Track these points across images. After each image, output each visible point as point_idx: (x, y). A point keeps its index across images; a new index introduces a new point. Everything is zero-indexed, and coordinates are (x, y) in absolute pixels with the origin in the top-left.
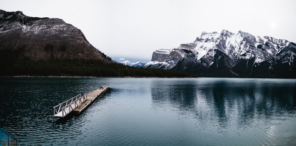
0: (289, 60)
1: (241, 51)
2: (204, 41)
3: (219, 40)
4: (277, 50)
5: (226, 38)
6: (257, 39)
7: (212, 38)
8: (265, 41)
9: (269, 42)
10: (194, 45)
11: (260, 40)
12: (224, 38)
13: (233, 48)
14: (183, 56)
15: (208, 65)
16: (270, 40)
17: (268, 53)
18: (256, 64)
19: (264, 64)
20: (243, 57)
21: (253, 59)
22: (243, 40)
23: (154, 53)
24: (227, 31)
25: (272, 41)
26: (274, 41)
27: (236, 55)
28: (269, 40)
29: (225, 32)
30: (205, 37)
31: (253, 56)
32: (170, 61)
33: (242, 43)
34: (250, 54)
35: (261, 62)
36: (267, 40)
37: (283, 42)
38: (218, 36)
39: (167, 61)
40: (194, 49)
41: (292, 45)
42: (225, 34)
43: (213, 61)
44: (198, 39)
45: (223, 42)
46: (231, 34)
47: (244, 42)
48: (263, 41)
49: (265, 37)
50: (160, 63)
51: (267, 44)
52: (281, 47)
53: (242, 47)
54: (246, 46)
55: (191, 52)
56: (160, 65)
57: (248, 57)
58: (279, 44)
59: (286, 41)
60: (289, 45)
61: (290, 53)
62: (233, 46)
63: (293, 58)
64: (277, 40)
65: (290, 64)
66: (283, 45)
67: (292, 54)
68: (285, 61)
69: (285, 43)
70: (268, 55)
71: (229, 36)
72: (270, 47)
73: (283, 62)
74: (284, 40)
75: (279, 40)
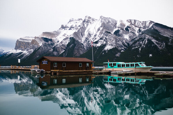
1: (95, 39)
2: (68, 29)
3: (79, 28)
4: (137, 34)
5: (87, 25)
6: (118, 25)
7: (76, 26)
8: (127, 24)
9: (130, 26)
10: (57, 33)
11: (121, 24)
12: (85, 25)
13: (90, 35)
14: (41, 44)
15: (58, 54)
16: (133, 23)
17: (124, 39)
18: (105, 51)
19: (114, 51)
20: (94, 45)
21: (103, 46)
22: (101, 27)
23: (18, 40)
24: (90, 18)
25: (134, 24)
26: (136, 24)
27: (90, 42)
28: (131, 24)
29: (87, 18)
30: (69, 25)
31: (105, 42)
32: (30, 50)
33: (99, 30)
34: (103, 41)
35: (110, 50)
36: (130, 23)
37: (147, 24)
38: (80, 23)
39: (27, 50)
40: (56, 38)
41: (154, 27)
42: (87, 21)
43: (64, 49)
44: (63, 27)
45: (83, 29)
46: (93, 20)
47: (101, 29)
48: (124, 25)
50: (22, 51)
51: (127, 29)
52: (143, 30)
53: (98, 34)
54: (101, 33)
55: (51, 40)
56: (21, 53)
57: (99, 45)
58: (142, 27)
59: (151, 22)
60: (152, 27)
61: (144, 37)
62: (90, 33)
63: (146, 42)
64: (141, 22)
65: (140, 49)
66: (145, 28)
67: (147, 38)
68: (135, 46)
69: (148, 26)
70: (124, 41)
71: (91, 23)
72: (130, 32)
73: (133, 48)
74: (149, 22)
75: (143, 22)
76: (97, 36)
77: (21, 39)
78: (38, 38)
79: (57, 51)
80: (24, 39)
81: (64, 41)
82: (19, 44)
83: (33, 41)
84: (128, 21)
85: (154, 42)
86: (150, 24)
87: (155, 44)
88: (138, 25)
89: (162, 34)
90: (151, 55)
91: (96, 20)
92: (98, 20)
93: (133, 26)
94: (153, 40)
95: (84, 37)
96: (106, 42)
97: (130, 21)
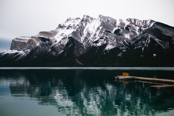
0: (143, 45)
1: (95, 38)
2: (66, 28)
3: (78, 27)
4: (138, 33)
5: (86, 24)
6: (118, 23)
7: (74, 25)
8: (127, 23)
9: (130, 25)
10: (54, 33)
11: (121, 23)
12: (84, 24)
13: (89, 34)
14: (38, 44)
16: (133, 22)
17: (125, 38)
18: (106, 51)
19: (116, 50)
20: (95, 45)
21: (104, 46)
22: (101, 26)
23: (13, 40)
24: (88, 17)
25: (134, 24)
26: (136, 23)
27: (90, 42)
28: (131, 23)
29: (85, 17)
30: (67, 25)
31: (105, 42)
32: (26, 50)
33: (98, 29)
34: (103, 40)
35: (112, 49)
36: (129, 23)
37: (147, 23)
38: (78, 22)
39: (24, 50)
40: (54, 38)
41: (156, 26)
42: (86, 20)
44: (60, 27)
45: (82, 28)
46: (92, 19)
47: (101, 28)
48: (124, 25)
49: (127, 20)
50: (18, 52)
51: (127, 28)
52: (144, 29)
53: (98, 33)
54: (101, 32)
55: (48, 40)
56: (17, 53)
57: (99, 44)
58: (142, 26)
59: (152, 21)
60: (153, 26)
61: (147, 36)
62: (90, 32)
63: (149, 41)
64: (141, 21)
65: (143, 49)
66: (146, 27)
67: (149, 37)
68: (138, 46)
69: (149, 25)
70: (125, 40)
71: (89, 22)
72: (130, 31)
73: (136, 48)
74: (150, 21)
75: (143, 21)
76: (97, 36)
77: (16, 39)
78: (35, 37)
79: (55, 51)
80: (19, 39)
81: (63, 41)
82: (15, 44)
83: (30, 41)
84: (128, 20)
85: (157, 41)
86: (150, 23)
87: (159, 43)
88: (138, 24)
89: (164, 33)
90: (154, 55)
91: (95, 19)
92: (97, 19)
93: (133, 25)
94: (156, 40)
95: (83, 36)
96: (107, 41)
97: (130, 20)
